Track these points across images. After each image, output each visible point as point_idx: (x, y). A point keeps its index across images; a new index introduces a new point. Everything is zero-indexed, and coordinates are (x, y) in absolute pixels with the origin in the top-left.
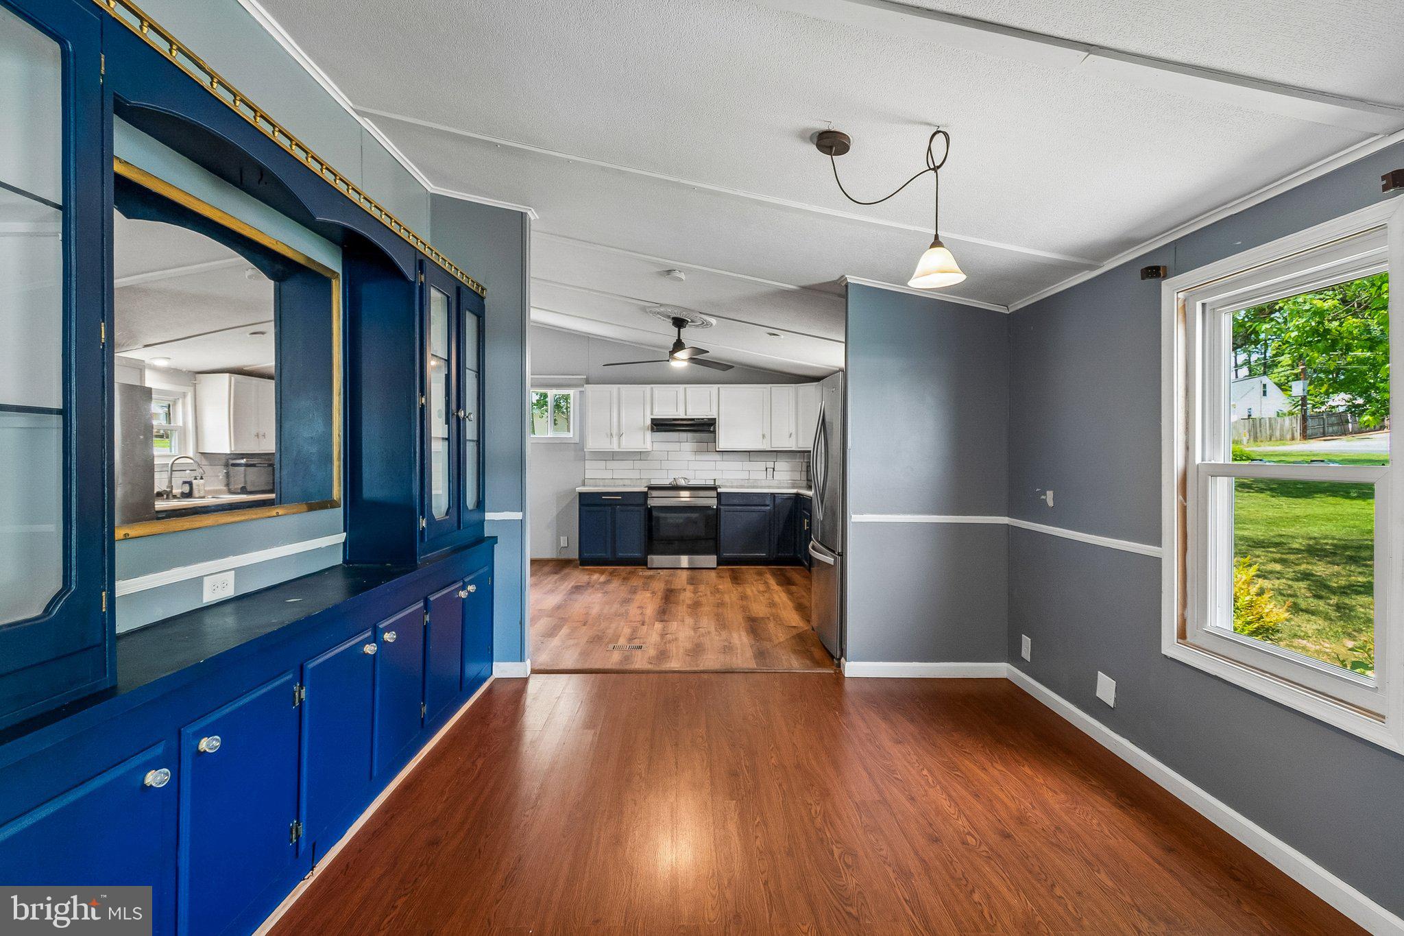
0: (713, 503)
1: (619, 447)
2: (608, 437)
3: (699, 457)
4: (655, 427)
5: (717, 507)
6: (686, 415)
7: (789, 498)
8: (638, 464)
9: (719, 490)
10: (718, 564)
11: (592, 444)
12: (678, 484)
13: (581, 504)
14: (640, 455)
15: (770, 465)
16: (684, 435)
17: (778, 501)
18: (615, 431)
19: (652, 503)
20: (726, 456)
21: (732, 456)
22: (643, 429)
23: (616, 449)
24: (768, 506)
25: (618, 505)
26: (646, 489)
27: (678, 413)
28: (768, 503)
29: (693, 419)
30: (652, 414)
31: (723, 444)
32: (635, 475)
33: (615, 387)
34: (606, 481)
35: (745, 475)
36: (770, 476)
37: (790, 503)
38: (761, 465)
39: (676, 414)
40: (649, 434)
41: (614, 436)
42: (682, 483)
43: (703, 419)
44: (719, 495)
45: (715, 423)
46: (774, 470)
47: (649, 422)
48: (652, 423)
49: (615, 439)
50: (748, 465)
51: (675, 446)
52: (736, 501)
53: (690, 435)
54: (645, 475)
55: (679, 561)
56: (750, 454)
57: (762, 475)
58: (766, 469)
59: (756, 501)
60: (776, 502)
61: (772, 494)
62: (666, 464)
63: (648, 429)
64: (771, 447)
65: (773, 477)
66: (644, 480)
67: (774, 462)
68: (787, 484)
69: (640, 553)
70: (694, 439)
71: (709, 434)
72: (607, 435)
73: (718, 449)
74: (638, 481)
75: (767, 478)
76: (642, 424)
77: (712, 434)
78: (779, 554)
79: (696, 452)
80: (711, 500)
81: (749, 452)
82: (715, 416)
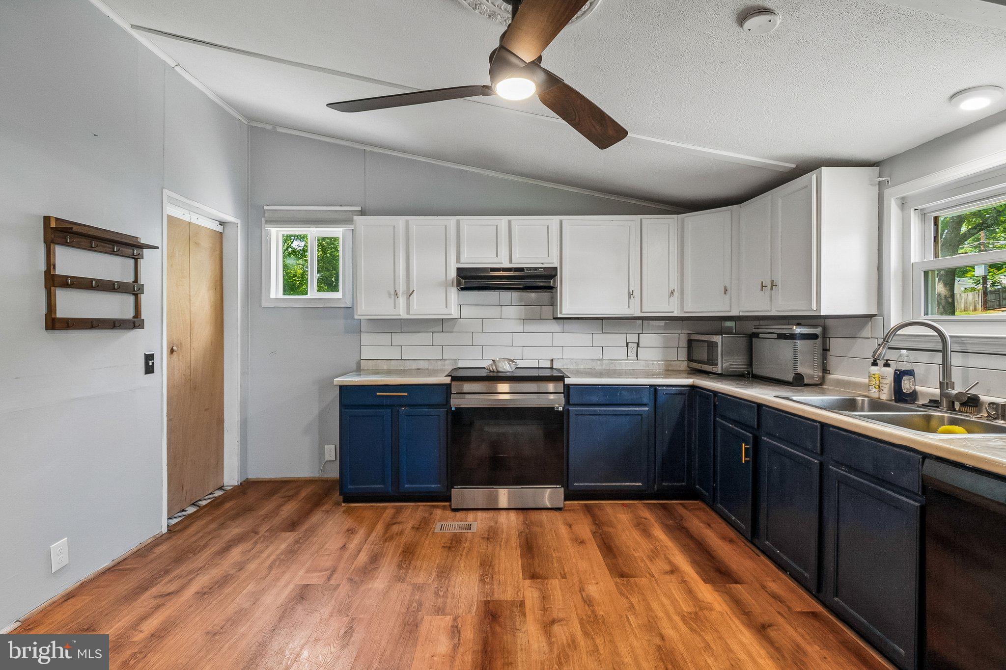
0: (556, 401)
1: (408, 313)
2: (390, 297)
3: (530, 327)
4: (463, 281)
5: (563, 408)
6: (511, 262)
7: (680, 393)
8: (439, 338)
9: (567, 381)
10: (566, 498)
11: (366, 309)
12: (500, 369)
13: (343, 406)
14: (441, 325)
15: (633, 338)
16: (506, 295)
17: (661, 399)
18: (401, 289)
19: (456, 402)
20: (568, 326)
21: (575, 326)
22: (446, 285)
23: (404, 315)
24: (645, 405)
25: (406, 406)
26: (448, 380)
27: (498, 259)
28: (645, 400)
29: (521, 269)
30: (458, 260)
31: (568, 306)
32: (435, 353)
33: (401, 221)
34: (393, 362)
35: (596, 354)
36: (632, 355)
37: (679, 402)
38: (619, 339)
39: (496, 260)
40: (453, 292)
41: (400, 295)
42: (506, 367)
43: (536, 269)
44: (567, 387)
45: (556, 275)
46: (638, 346)
47: (453, 274)
48: (458, 275)
49: (402, 300)
50: (600, 339)
51: (493, 312)
52: (595, 399)
53: (515, 295)
54: (449, 354)
55: (496, 499)
56: (604, 323)
57: (622, 354)
58: (627, 344)
59: (627, 396)
60: (659, 400)
61: (651, 386)
62: (480, 339)
63: (453, 286)
64: (641, 312)
65: (637, 356)
66: (447, 362)
67: (639, 334)
68: (658, 367)
69: (439, 484)
70: (521, 300)
71: (545, 292)
72: (390, 294)
73: (559, 316)
74: (439, 363)
75: (629, 360)
76: (444, 277)
77: (549, 292)
78: (664, 484)
79: (525, 320)
80: (552, 397)
81: (602, 319)
82: (556, 264)
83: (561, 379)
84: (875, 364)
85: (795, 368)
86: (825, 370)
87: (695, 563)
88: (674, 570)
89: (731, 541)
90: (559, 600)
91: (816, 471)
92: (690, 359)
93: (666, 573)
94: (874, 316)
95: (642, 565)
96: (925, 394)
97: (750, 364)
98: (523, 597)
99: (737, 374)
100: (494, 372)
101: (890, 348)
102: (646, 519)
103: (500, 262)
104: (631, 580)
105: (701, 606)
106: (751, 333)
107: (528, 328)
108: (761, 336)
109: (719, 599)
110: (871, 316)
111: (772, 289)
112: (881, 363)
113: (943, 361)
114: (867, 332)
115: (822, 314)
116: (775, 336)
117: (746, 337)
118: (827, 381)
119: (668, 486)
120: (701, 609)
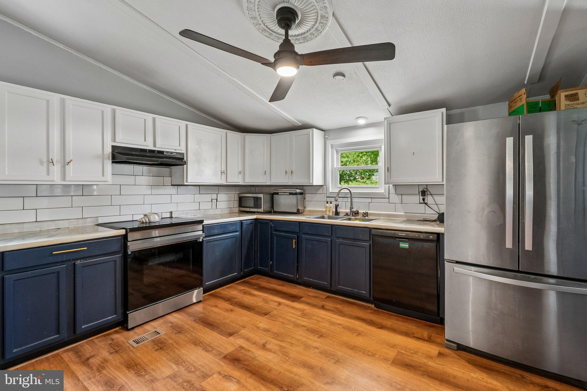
1: (63, 179)
4: (116, 156)
6: (155, 146)
7: (251, 223)
8: (78, 201)
9: (205, 222)
10: (205, 292)
14: (83, 190)
15: (215, 196)
20: (180, 190)
21: (185, 189)
22: (103, 157)
23: (58, 181)
24: (237, 231)
27: (145, 144)
29: (162, 152)
30: (114, 140)
32: (74, 214)
34: (26, 225)
35: (196, 206)
36: (214, 206)
38: (208, 197)
40: (109, 163)
42: (155, 219)
43: (172, 153)
45: (184, 158)
46: (217, 201)
47: (109, 150)
48: (112, 151)
50: (199, 197)
51: (130, 180)
52: (215, 231)
53: (145, 168)
56: (200, 188)
57: (208, 206)
58: (212, 200)
59: (231, 229)
61: (240, 221)
62: (116, 200)
63: (109, 159)
64: (226, 182)
65: (216, 207)
66: (88, 220)
67: (217, 194)
68: (227, 211)
69: (116, 315)
70: (150, 173)
71: (166, 168)
72: (41, 163)
73: (185, 184)
74: (80, 221)
75: (213, 209)
76: (100, 152)
77: (168, 168)
78: (245, 270)
79: (153, 186)
80: (198, 233)
81: (199, 186)
82: (184, 151)
83: (201, 222)
84: (327, 203)
85: (298, 207)
86: (305, 207)
87: (282, 298)
88: (280, 304)
89: (283, 285)
90: (255, 337)
91: (329, 243)
92: (240, 205)
93: (278, 305)
94: (323, 185)
95: (267, 307)
96: (342, 212)
97: (272, 206)
98: (239, 345)
99: (267, 212)
100: (146, 223)
101: (339, 197)
102: (244, 290)
103: (147, 145)
104: (270, 314)
105: (302, 310)
106: (273, 193)
107: (155, 191)
108: (279, 194)
109: (303, 305)
110: (322, 186)
111: (291, 174)
112: (329, 202)
113: (351, 201)
114: (320, 191)
115: (314, 185)
116: (288, 194)
117: (270, 194)
118: (305, 211)
119: (247, 271)
120: (303, 311)
